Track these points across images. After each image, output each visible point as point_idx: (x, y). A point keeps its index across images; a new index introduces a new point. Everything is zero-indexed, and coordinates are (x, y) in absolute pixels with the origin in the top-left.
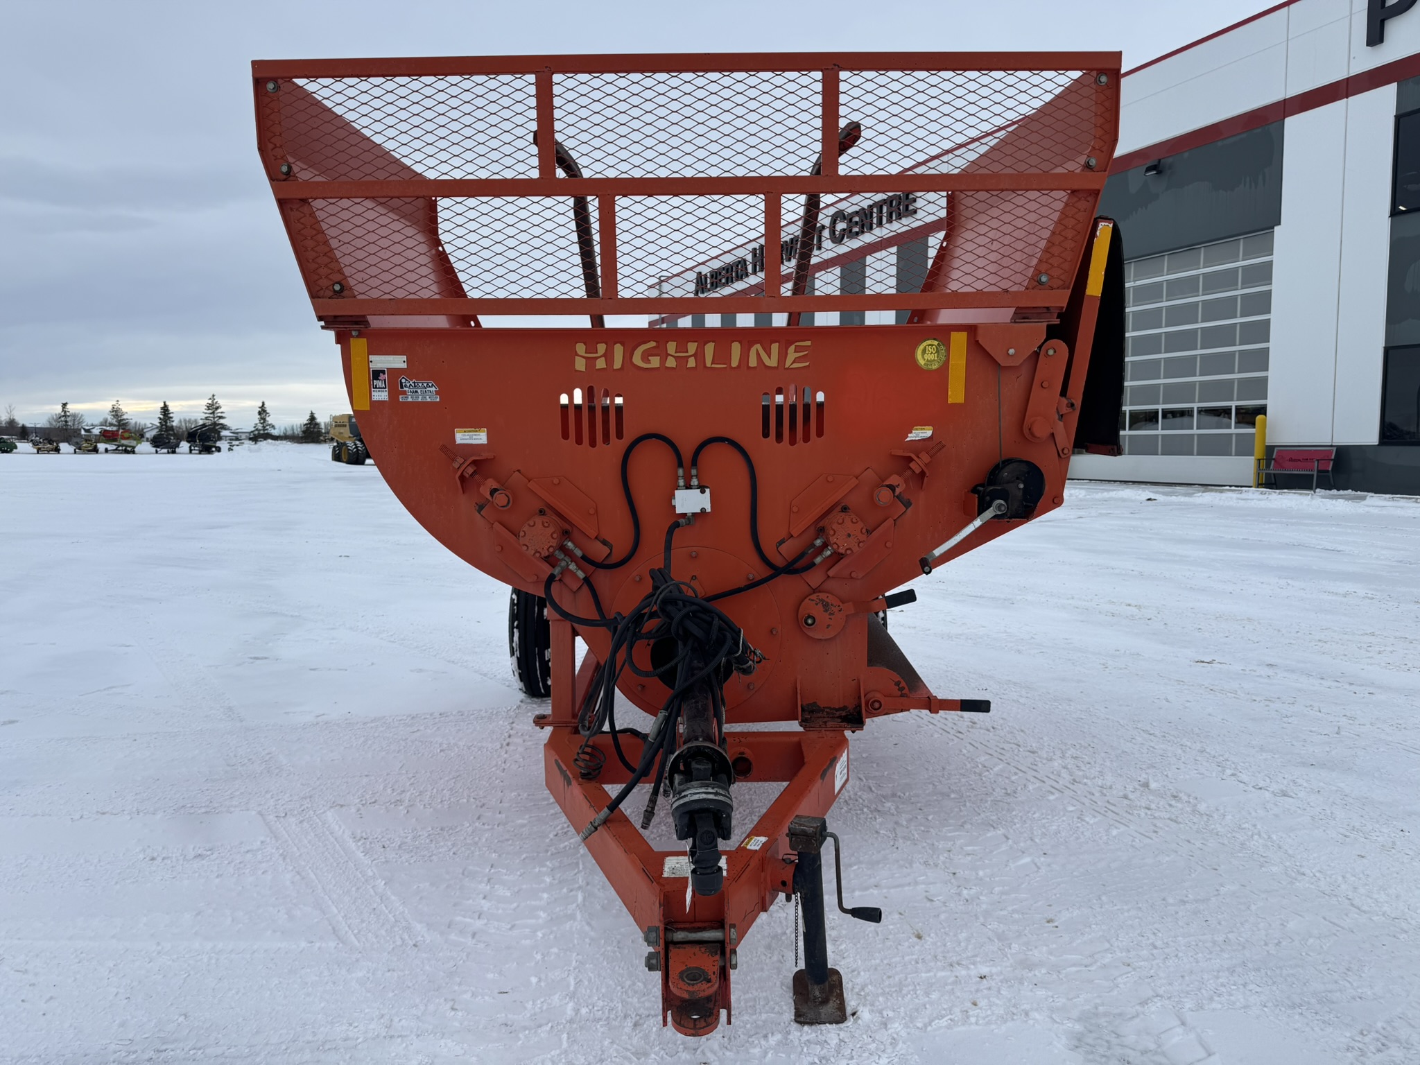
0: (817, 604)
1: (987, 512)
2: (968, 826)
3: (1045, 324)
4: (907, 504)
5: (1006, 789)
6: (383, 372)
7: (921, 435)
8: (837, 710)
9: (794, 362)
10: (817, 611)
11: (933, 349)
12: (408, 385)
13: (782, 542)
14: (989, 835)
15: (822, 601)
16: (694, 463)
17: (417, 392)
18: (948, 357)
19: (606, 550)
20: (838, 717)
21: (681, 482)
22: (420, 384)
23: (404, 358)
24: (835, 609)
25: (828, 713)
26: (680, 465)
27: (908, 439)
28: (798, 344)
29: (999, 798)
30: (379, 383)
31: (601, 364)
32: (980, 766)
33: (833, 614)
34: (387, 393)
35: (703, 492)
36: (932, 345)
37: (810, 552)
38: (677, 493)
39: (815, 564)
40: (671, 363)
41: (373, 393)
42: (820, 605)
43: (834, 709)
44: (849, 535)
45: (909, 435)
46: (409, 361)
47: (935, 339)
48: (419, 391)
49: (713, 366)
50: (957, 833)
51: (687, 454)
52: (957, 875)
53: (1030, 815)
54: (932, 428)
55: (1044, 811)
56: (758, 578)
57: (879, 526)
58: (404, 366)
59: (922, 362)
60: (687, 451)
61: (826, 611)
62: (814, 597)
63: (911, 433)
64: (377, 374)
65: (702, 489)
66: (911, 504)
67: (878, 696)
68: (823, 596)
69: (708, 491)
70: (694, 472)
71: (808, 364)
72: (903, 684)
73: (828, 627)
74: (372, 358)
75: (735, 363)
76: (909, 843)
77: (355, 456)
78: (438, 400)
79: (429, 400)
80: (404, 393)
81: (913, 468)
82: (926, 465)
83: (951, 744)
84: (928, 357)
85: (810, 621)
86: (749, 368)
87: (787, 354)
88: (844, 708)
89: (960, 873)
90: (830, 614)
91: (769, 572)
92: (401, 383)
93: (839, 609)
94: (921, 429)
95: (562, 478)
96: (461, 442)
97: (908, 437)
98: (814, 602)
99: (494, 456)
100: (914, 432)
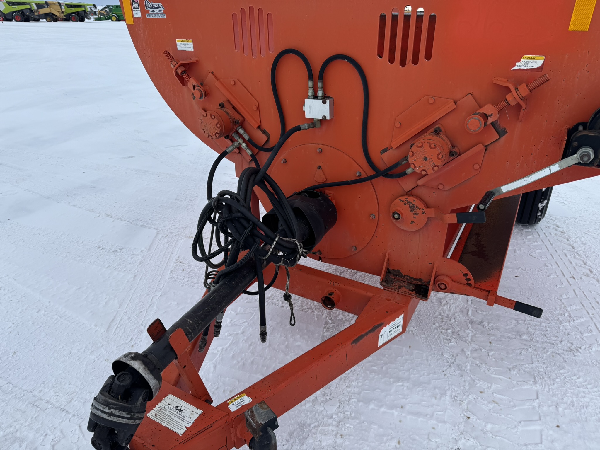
0: (405, 204)
1: (572, 157)
2: (515, 372)
4: (501, 133)
5: (572, 343)
7: (530, 64)
8: (415, 279)
10: (405, 210)
12: (149, 5)
13: (385, 150)
14: (523, 387)
15: (410, 203)
16: (321, 76)
17: (154, 11)
19: (265, 138)
20: (414, 284)
21: (310, 93)
22: (155, 5)
24: (420, 211)
25: (407, 279)
26: (311, 77)
27: (515, 68)
29: (560, 352)
32: (566, 315)
33: (417, 214)
35: (324, 102)
37: (403, 163)
38: (307, 101)
39: (406, 174)
41: (134, 12)
42: (407, 206)
43: (412, 278)
44: (426, 159)
45: (517, 64)
48: (155, 10)
50: (501, 377)
51: (317, 66)
52: (469, 420)
53: (575, 378)
54: (542, 57)
55: (589, 378)
56: (364, 176)
57: (469, 149)
60: (317, 65)
61: (412, 211)
62: (403, 198)
63: (520, 61)
65: (324, 98)
66: (506, 133)
67: (447, 279)
68: (411, 199)
69: (328, 102)
70: (320, 85)
72: (470, 276)
73: (412, 223)
76: (458, 372)
78: (165, 17)
79: (161, 17)
80: (148, 12)
81: (508, 100)
82: (523, 99)
83: (559, 286)
85: (396, 216)
88: (420, 280)
89: (473, 418)
90: (415, 214)
91: (371, 172)
92: (146, 4)
93: (422, 211)
94: (531, 58)
95: (236, 80)
96: (179, 49)
97: (515, 65)
98: (403, 203)
99: (197, 61)
100: (522, 60)
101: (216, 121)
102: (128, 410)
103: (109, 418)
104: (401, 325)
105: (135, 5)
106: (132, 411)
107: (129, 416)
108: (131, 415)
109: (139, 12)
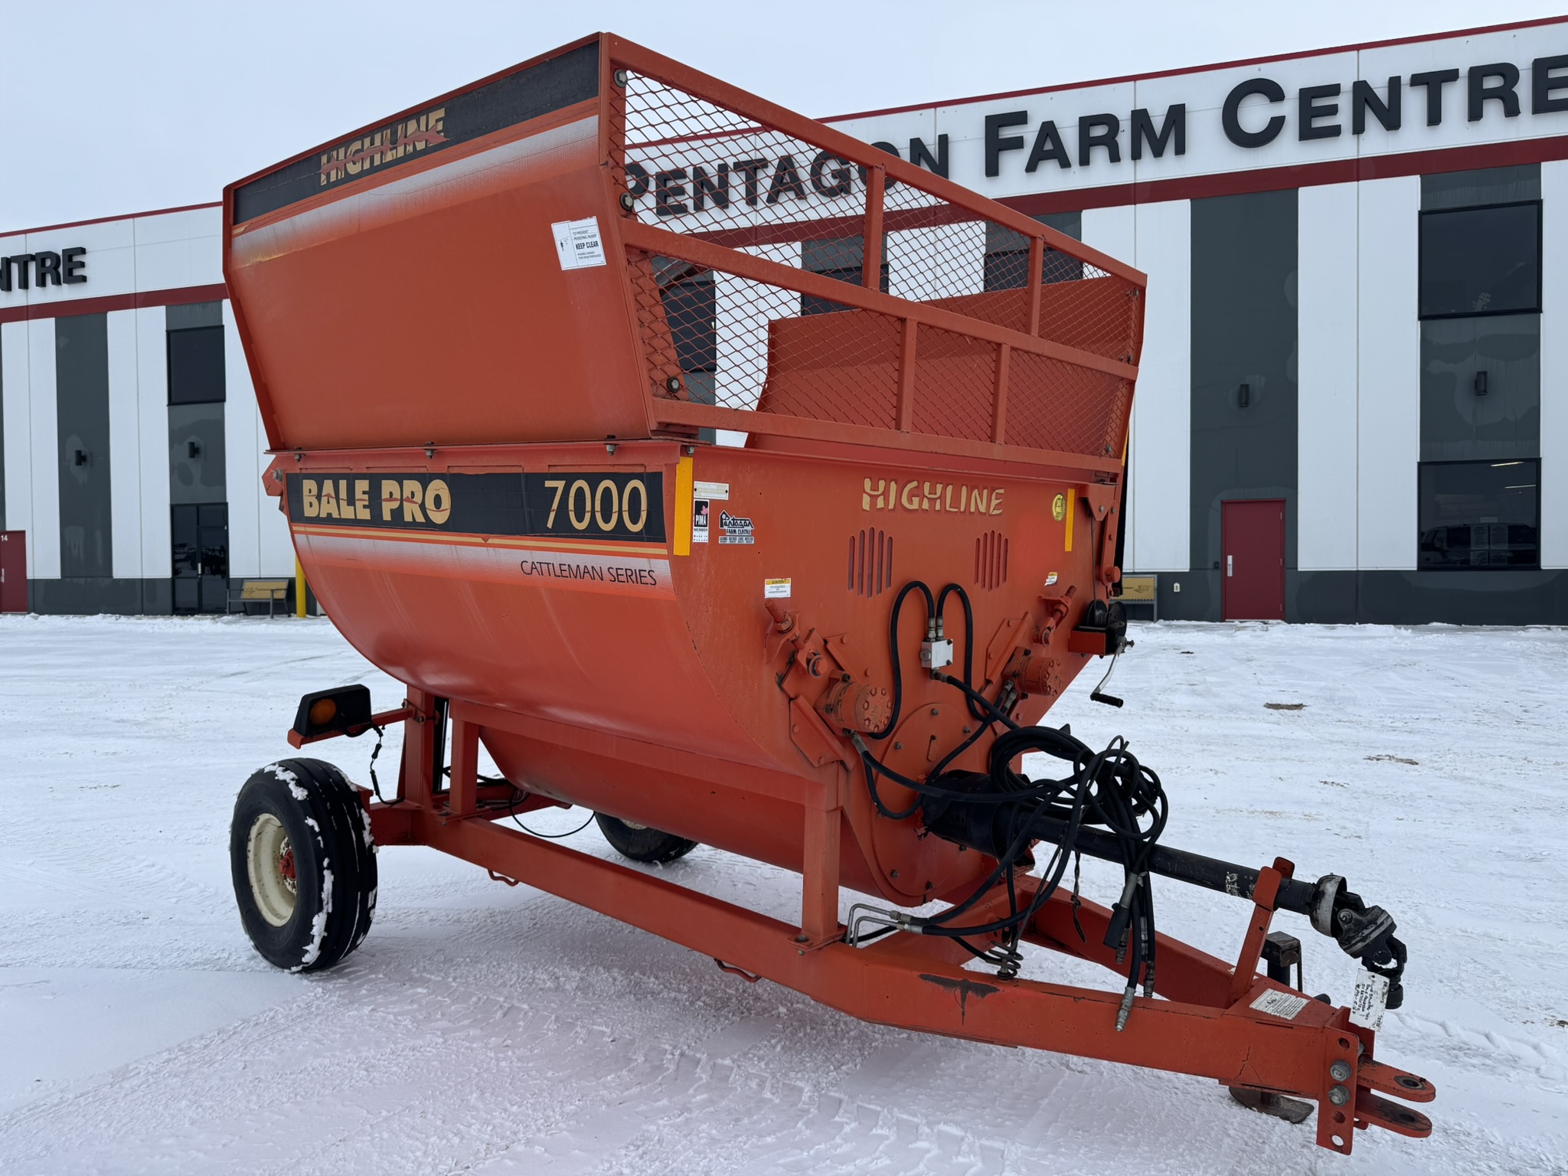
6: (705, 504)
9: (994, 509)
11: (1059, 503)
12: (728, 521)
13: (981, 691)
16: (939, 613)
17: (735, 531)
22: (739, 522)
26: (932, 615)
27: (1045, 584)
28: (997, 491)
30: (701, 519)
31: (880, 503)
34: (707, 533)
36: (1059, 499)
38: (931, 646)
40: (926, 505)
41: (695, 533)
45: (1046, 580)
46: (731, 492)
47: (1061, 494)
48: (737, 530)
49: (951, 509)
54: (1057, 574)
56: (973, 731)
58: (725, 497)
59: (1054, 514)
64: (699, 506)
70: (940, 622)
71: (1001, 511)
74: (698, 484)
75: (962, 510)
78: (753, 542)
79: (745, 542)
80: (723, 533)
81: (1062, 611)
84: (1058, 509)
86: (970, 513)
87: (991, 500)
91: (978, 723)
92: (722, 519)
96: (768, 596)
99: (793, 615)
100: (1048, 576)
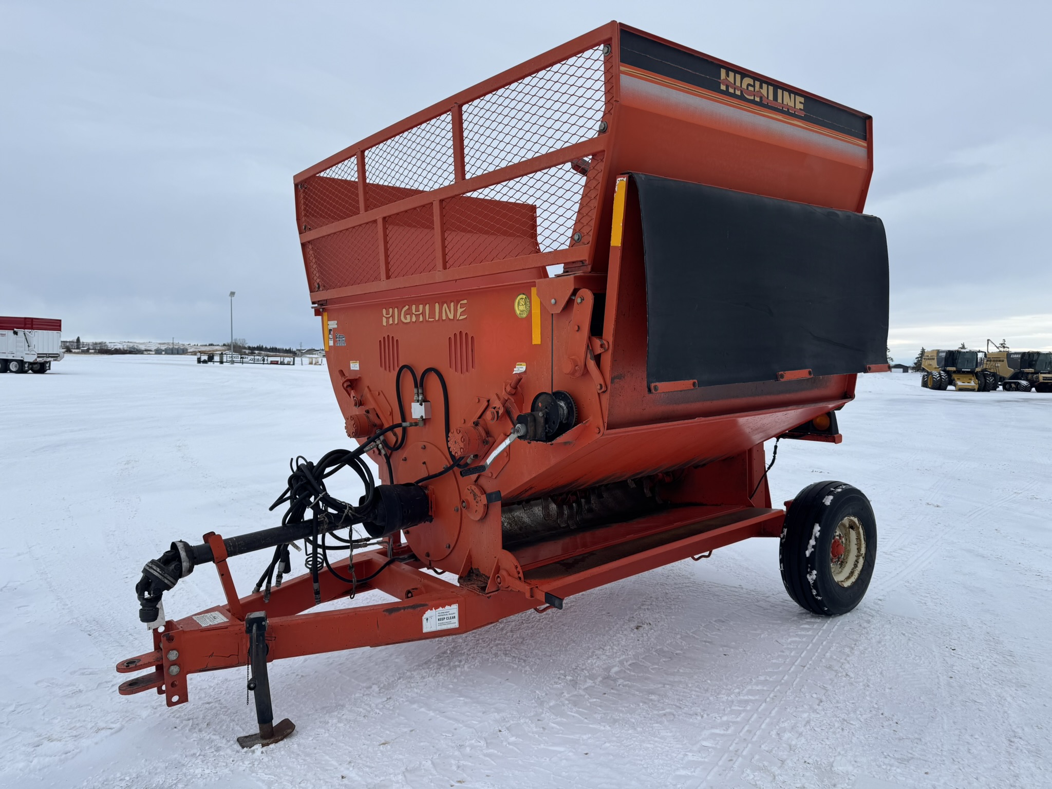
0: (471, 493)
3: (572, 276)
6: (332, 330)
7: (520, 369)
9: (460, 315)
10: (471, 499)
11: (522, 302)
12: (338, 337)
16: (422, 385)
17: (340, 340)
18: (531, 307)
19: (395, 439)
21: (415, 398)
22: (341, 337)
23: (336, 322)
24: (479, 498)
26: (416, 386)
27: (514, 372)
28: (461, 302)
31: (391, 322)
33: (478, 502)
35: (422, 405)
36: (522, 299)
39: (467, 463)
40: (414, 319)
41: (330, 342)
42: (472, 495)
45: (515, 369)
46: (338, 324)
47: (523, 294)
49: (430, 320)
51: (419, 378)
54: (525, 364)
59: (518, 312)
60: (419, 376)
61: (475, 499)
62: (470, 488)
63: (515, 367)
64: (330, 332)
65: (422, 401)
67: (503, 574)
68: (474, 488)
69: (424, 404)
70: (420, 391)
71: (466, 316)
72: (519, 568)
73: (475, 512)
74: (329, 323)
75: (437, 319)
77: (939, 383)
78: (346, 345)
79: (343, 345)
80: (337, 341)
84: (522, 308)
85: (464, 505)
86: (443, 320)
87: (457, 309)
90: (476, 502)
91: (451, 463)
94: (520, 365)
95: (380, 392)
96: (352, 369)
97: (514, 371)
98: (469, 491)
99: (360, 377)
100: (517, 367)
101: (353, 422)
102: (162, 569)
103: (149, 570)
104: (456, 617)
105: (331, 336)
106: (164, 571)
107: (161, 572)
108: (162, 572)
109: (332, 342)
